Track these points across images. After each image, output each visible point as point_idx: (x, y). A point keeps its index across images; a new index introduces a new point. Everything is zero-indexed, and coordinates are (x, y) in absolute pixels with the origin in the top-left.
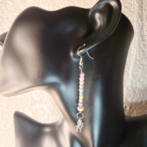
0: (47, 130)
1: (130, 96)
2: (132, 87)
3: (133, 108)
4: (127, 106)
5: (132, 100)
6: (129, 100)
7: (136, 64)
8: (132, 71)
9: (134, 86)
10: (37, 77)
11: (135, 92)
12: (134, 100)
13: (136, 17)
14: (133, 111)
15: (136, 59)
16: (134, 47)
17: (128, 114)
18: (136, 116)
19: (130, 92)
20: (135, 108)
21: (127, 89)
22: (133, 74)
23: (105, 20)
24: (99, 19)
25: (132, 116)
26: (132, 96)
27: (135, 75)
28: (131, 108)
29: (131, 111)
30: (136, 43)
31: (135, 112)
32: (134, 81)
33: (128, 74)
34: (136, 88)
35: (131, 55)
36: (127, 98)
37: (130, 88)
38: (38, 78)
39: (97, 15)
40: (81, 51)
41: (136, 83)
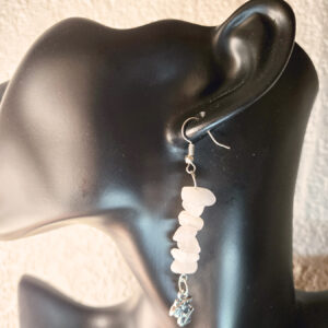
1: (303, 240)
2: (308, 218)
3: (310, 269)
5: (306, 250)
6: (301, 250)
7: (318, 164)
8: (308, 180)
9: (313, 217)
10: (81, 193)
11: (314, 232)
12: (314, 252)
14: (310, 278)
15: (318, 153)
18: (317, 290)
19: (303, 232)
20: (315, 271)
22: (310, 187)
23: (255, 55)
26: (308, 240)
27: (314, 190)
28: (304, 269)
29: (304, 278)
31: (315, 279)
32: (314, 205)
34: (318, 221)
37: (302, 222)
38: (84, 196)
39: (235, 44)
41: (317, 210)
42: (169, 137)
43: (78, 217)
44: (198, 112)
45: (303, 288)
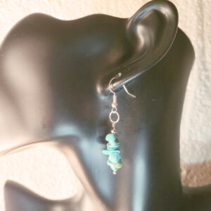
1: (187, 154)
2: (190, 139)
3: (192, 172)
5: (189, 160)
6: (186, 160)
7: (196, 105)
11: (194, 148)
14: (192, 178)
15: (196, 98)
17: (184, 182)
19: (187, 148)
20: (195, 173)
24: (144, 34)
25: (190, 185)
26: (190, 153)
27: (194, 121)
28: (188, 172)
32: (193, 131)
34: (196, 141)
37: (186, 142)
40: (115, 85)
41: (196, 134)
42: (99, 89)
44: (117, 73)
45: (188, 184)
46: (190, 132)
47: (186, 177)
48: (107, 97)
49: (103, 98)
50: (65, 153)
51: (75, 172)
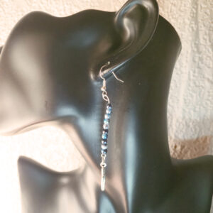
0: (65, 180)
1: (181, 131)
2: (184, 118)
3: (186, 147)
4: (177, 145)
5: (184, 136)
6: (181, 137)
7: (189, 86)
8: (184, 95)
9: (187, 117)
11: (188, 126)
12: (188, 137)
13: (189, 19)
14: (186, 152)
15: (190, 79)
16: (187, 61)
17: (179, 156)
18: (190, 158)
19: (182, 126)
20: (189, 148)
21: (177, 121)
22: (185, 100)
25: (184, 159)
26: (184, 130)
27: (188, 101)
28: (182, 147)
29: (182, 152)
30: (189, 55)
31: (189, 153)
32: (187, 110)
33: (178, 100)
34: (190, 119)
35: (182, 73)
36: (177, 134)
37: (181, 120)
39: (126, 21)
41: (189, 113)
42: (92, 76)
43: (45, 121)
44: (106, 62)
46: (184, 110)
47: (181, 152)
48: (99, 83)
49: (96, 83)
50: (66, 130)
51: (76, 146)
